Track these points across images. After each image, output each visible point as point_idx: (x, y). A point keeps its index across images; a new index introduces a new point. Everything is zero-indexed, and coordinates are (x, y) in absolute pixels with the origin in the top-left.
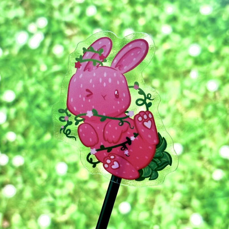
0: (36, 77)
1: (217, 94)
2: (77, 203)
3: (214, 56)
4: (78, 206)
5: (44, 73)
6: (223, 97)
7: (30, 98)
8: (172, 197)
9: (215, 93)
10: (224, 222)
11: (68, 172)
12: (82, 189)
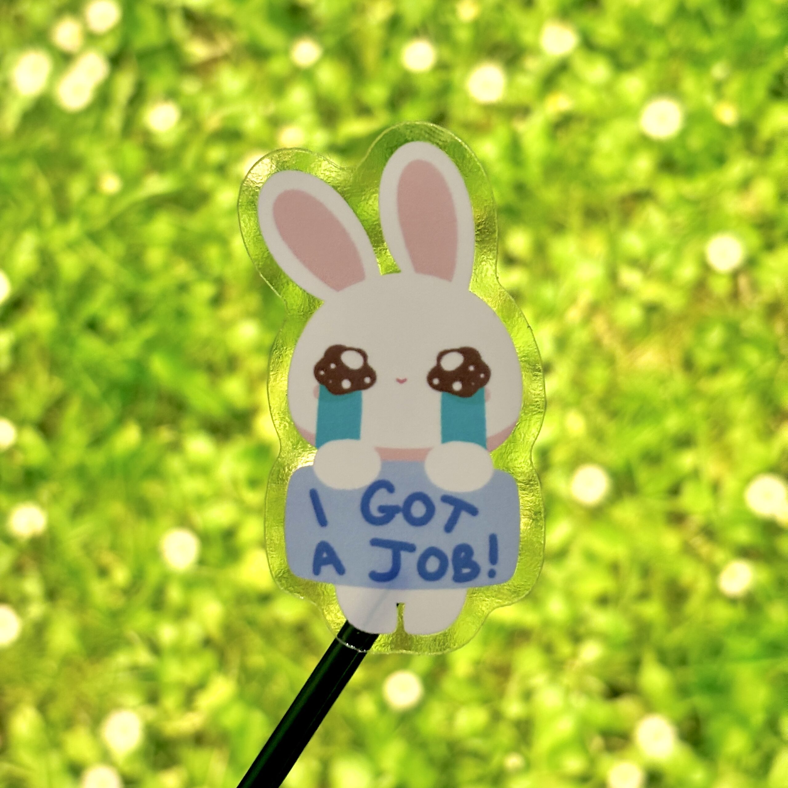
0: (85, 217)
1: (743, 282)
2: (235, 671)
3: (738, 141)
4: (239, 682)
5: (112, 199)
6: (766, 296)
7: (62, 295)
8: (574, 655)
9: (735, 275)
10: (757, 746)
11: (202, 562)
12: (251, 622)
